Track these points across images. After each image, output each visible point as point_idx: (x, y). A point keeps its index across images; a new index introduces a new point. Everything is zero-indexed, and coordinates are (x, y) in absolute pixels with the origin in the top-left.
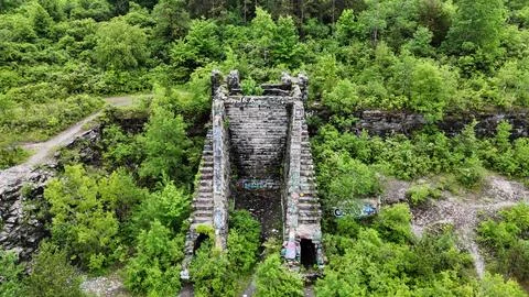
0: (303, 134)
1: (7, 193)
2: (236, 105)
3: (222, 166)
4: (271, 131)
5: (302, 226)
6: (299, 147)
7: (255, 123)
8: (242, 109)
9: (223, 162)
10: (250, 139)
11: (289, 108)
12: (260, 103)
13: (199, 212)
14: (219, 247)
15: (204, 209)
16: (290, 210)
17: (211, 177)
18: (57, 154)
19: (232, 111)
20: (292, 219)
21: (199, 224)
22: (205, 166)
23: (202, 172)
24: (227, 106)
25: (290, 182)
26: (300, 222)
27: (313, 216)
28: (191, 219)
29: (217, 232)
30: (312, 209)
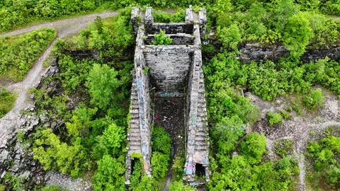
0: (200, 83)
1: (9, 140)
2: (152, 53)
3: (145, 110)
4: (178, 68)
5: (197, 153)
6: (197, 94)
7: (166, 63)
8: (156, 55)
9: (145, 106)
10: (163, 72)
11: (191, 55)
12: (169, 51)
13: (132, 143)
14: (146, 167)
15: (136, 141)
16: (189, 142)
17: (138, 118)
18: (32, 96)
19: (149, 57)
20: (190, 149)
21: (134, 151)
22: (133, 109)
23: (132, 114)
24: (145, 54)
25: (190, 122)
26: (196, 150)
27: (204, 145)
28: (127, 148)
29: (144, 157)
30: (204, 141)
